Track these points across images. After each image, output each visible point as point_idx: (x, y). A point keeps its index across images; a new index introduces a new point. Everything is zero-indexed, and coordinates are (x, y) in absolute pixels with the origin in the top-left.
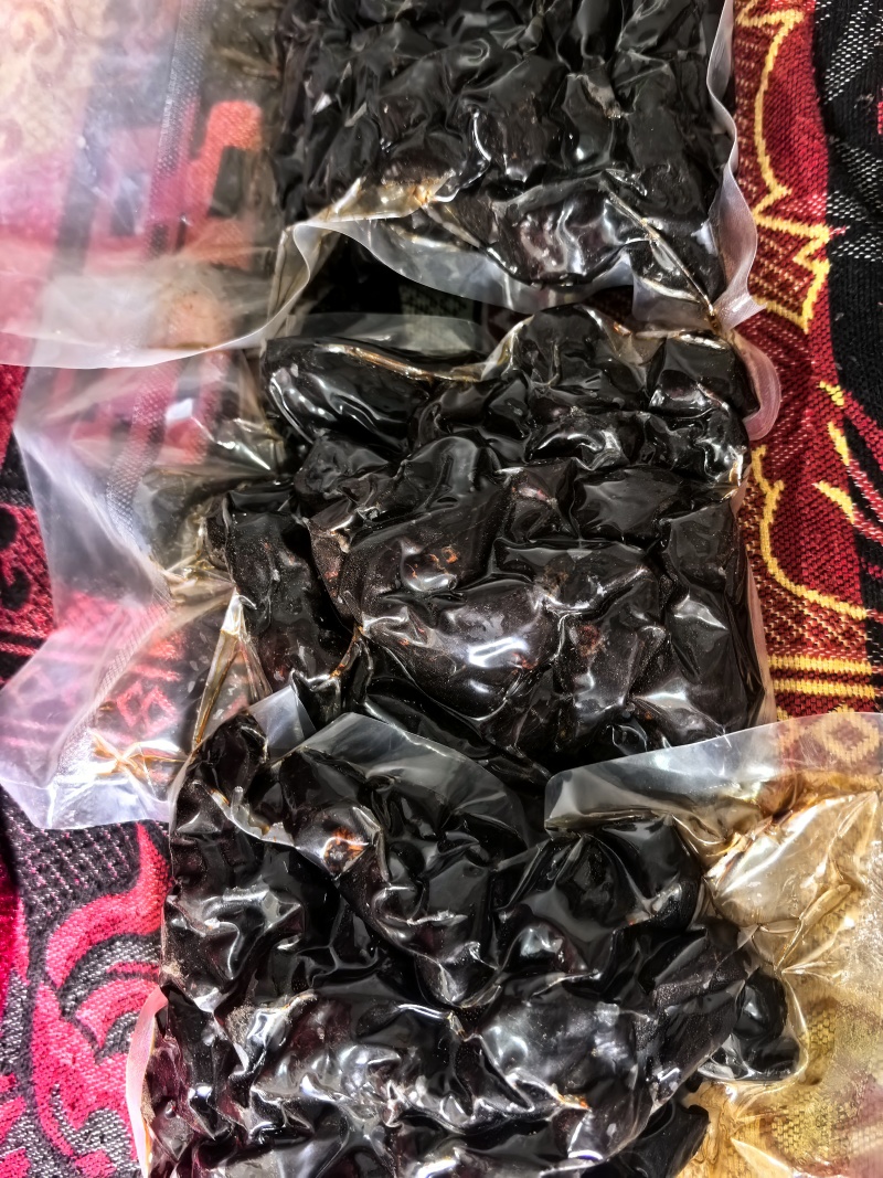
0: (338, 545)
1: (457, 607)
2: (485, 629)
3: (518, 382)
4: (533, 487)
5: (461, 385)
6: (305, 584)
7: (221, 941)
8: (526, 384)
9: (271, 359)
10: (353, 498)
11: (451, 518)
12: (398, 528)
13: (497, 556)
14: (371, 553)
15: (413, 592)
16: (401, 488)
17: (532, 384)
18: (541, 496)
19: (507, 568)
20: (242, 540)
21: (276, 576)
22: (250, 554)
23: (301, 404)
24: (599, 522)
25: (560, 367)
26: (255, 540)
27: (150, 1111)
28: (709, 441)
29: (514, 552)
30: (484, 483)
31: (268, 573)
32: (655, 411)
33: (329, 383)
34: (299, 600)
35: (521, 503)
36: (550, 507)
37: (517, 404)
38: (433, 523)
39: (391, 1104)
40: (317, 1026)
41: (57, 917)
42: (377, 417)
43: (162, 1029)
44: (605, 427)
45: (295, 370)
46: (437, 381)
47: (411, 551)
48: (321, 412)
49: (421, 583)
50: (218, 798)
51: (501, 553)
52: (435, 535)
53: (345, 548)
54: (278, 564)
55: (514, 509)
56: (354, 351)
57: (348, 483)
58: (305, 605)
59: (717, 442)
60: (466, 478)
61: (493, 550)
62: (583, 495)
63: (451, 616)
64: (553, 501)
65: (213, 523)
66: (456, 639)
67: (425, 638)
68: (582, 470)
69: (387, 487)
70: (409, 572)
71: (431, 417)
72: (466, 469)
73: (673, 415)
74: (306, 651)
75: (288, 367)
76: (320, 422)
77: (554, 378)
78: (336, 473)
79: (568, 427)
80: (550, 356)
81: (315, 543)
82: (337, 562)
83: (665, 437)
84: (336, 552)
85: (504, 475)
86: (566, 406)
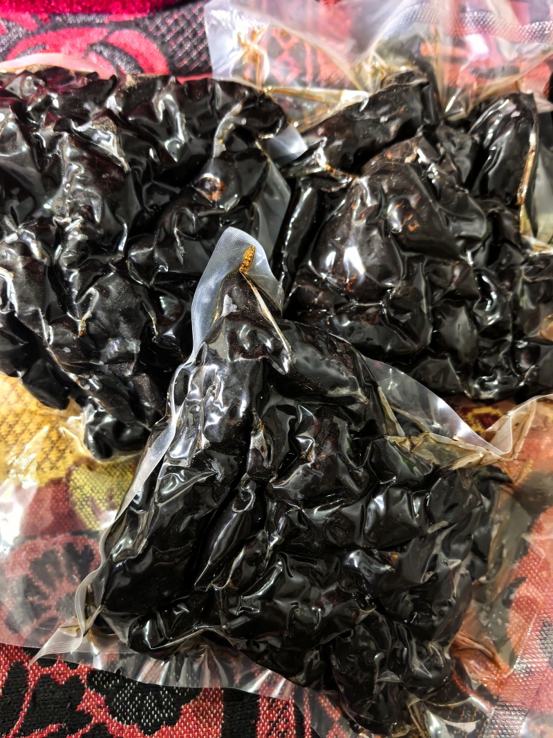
0: (408, 155)
1: (381, 235)
2: (369, 255)
3: (522, 259)
4: (461, 274)
5: (517, 223)
6: (380, 139)
7: (151, 113)
8: (523, 263)
9: (521, 98)
10: (440, 162)
11: (437, 224)
12: (425, 192)
13: (415, 257)
14: (407, 177)
15: (386, 207)
16: (450, 191)
17: (523, 267)
18: (455, 279)
19: (409, 263)
20: (404, 94)
21: (383, 119)
22: (396, 100)
23: (493, 123)
24: (444, 317)
25: (535, 282)
26: (405, 102)
27: (35, 70)
28: (499, 377)
29: (420, 267)
30: (460, 243)
31: (384, 114)
32: (514, 344)
33: (509, 138)
34: (370, 136)
35: (449, 268)
36: (449, 286)
37: (509, 259)
38: (432, 213)
39: (68, 219)
40: (110, 173)
41: (150, 35)
42: (490, 173)
43: (89, 75)
44: (502, 314)
45: (517, 114)
46: (517, 208)
47: (413, 202)
48: (490, 136)
49: (393, 211)
50: (238, 108)
51: (418, 259)
52: (424, 215)
53: (408, 160)
54: (391, 119)
55: (445, 264)
56: (533, 151)
57: (449, 157)
58: (368, 141)
59: (499, 383)
60: (462, 231)
61: (418, 254)
62: (459, 305)
63: (375, 232)
64: (453, 286)
65: (409, 75)
66: (360, 237)
67: (359, 218)
68: (473, 304)
69: (451, 182)
70: (398, 202)
71: (495, 206)
72: (467, 230)
73: (513, 354)
74: (339, 146)
75: (517, 109)
76: (483, 137)
77: (528, 279)
78: (453, 150)
79: (499, 292)
80: (542, 275)
81: (408, 141)
82: (398, 156)
83: (498, 352)
84: (404, 155)
85: (466, 255)
86: (511, 288)
